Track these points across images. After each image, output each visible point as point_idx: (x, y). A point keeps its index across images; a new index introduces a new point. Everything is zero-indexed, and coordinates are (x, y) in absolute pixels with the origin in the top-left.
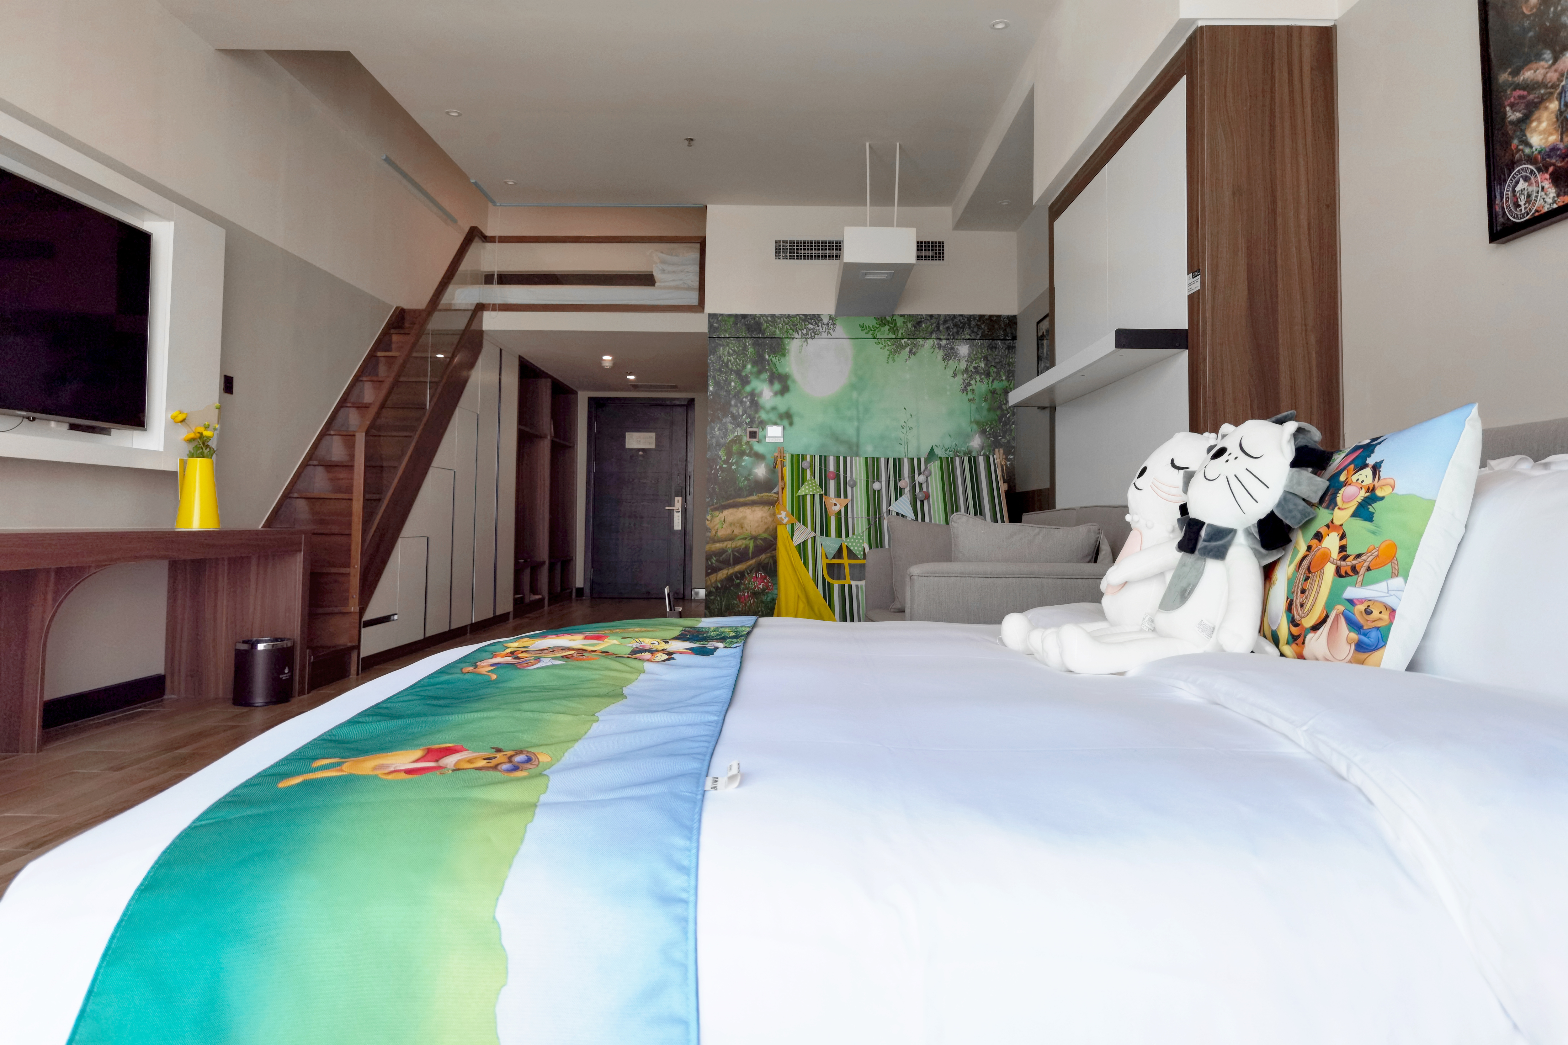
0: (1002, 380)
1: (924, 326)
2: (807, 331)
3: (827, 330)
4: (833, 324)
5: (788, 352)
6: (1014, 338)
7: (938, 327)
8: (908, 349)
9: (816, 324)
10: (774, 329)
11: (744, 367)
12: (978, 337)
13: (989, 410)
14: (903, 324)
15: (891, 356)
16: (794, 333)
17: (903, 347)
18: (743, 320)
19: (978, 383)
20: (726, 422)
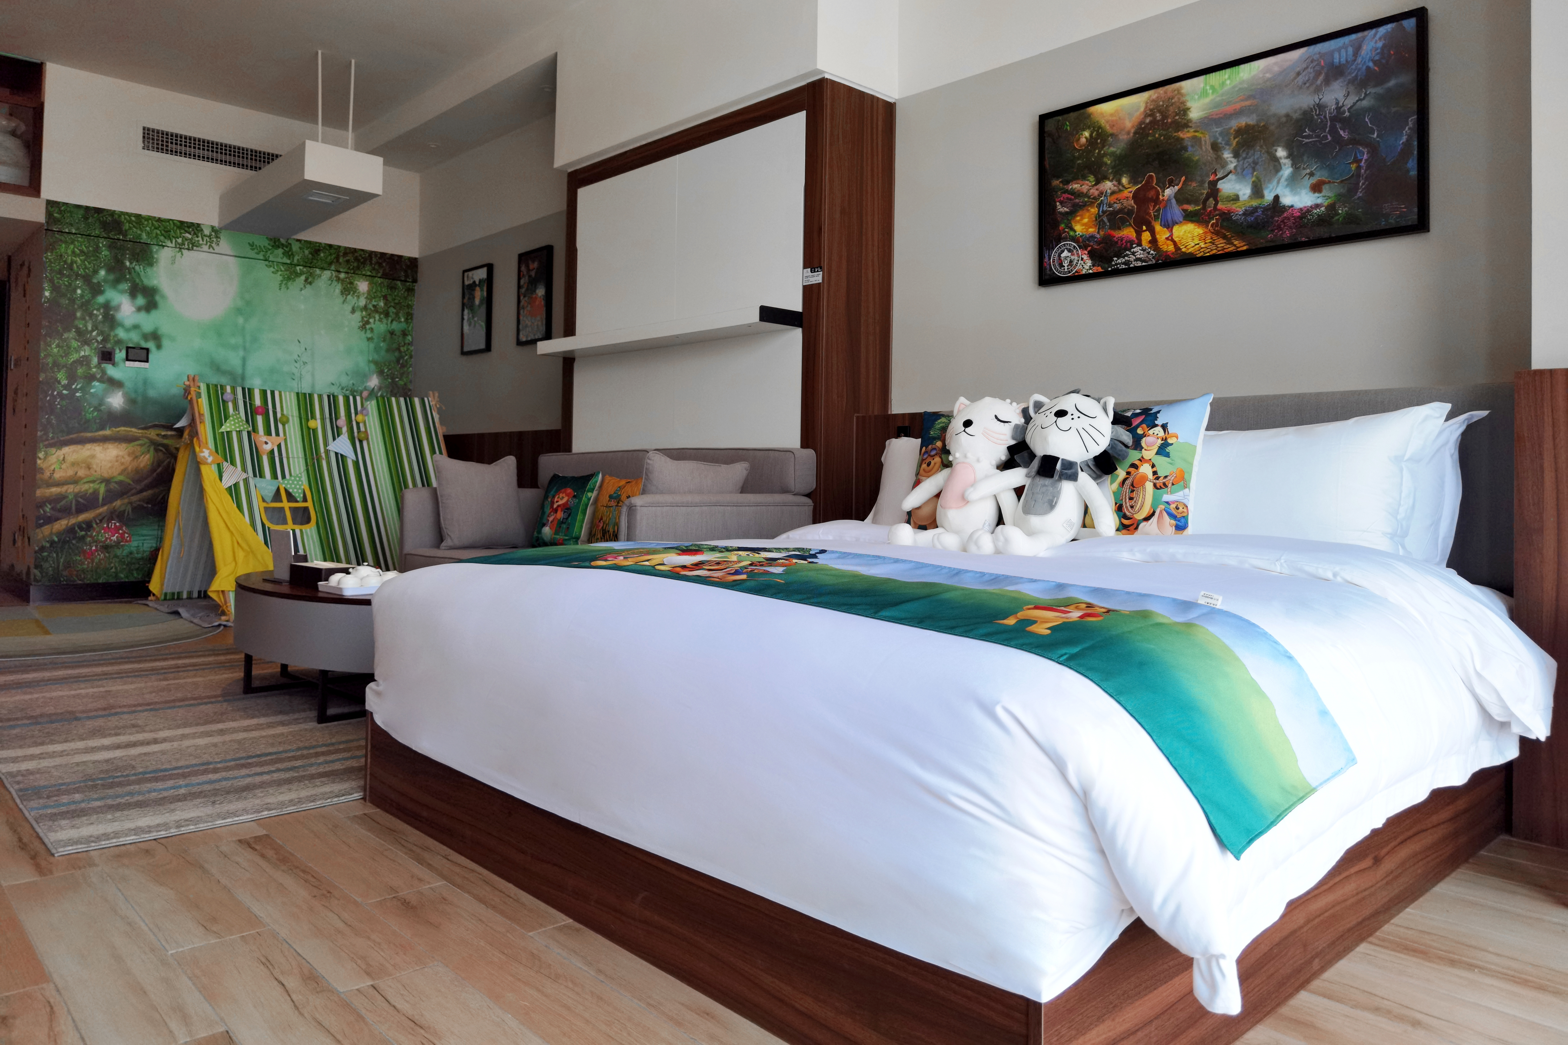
0: (401, 322)
1: (322, 255)
2: (182, 240)
3: (209, 244)
4: (217, 237)
5: (156, 262)
6: (415, 281)
7: (337, 258)
8: (303, 278)
9: (195, 234)
10: (139, 232)
11: (96, 272)
12: (379, 275)
13: (388, 351)
14: (299, 250)
15: (284, 282)
16: (166, 241)
17: (298, 275)
18: (96, 215)
19: (377, 322)
20: (68, 338)
